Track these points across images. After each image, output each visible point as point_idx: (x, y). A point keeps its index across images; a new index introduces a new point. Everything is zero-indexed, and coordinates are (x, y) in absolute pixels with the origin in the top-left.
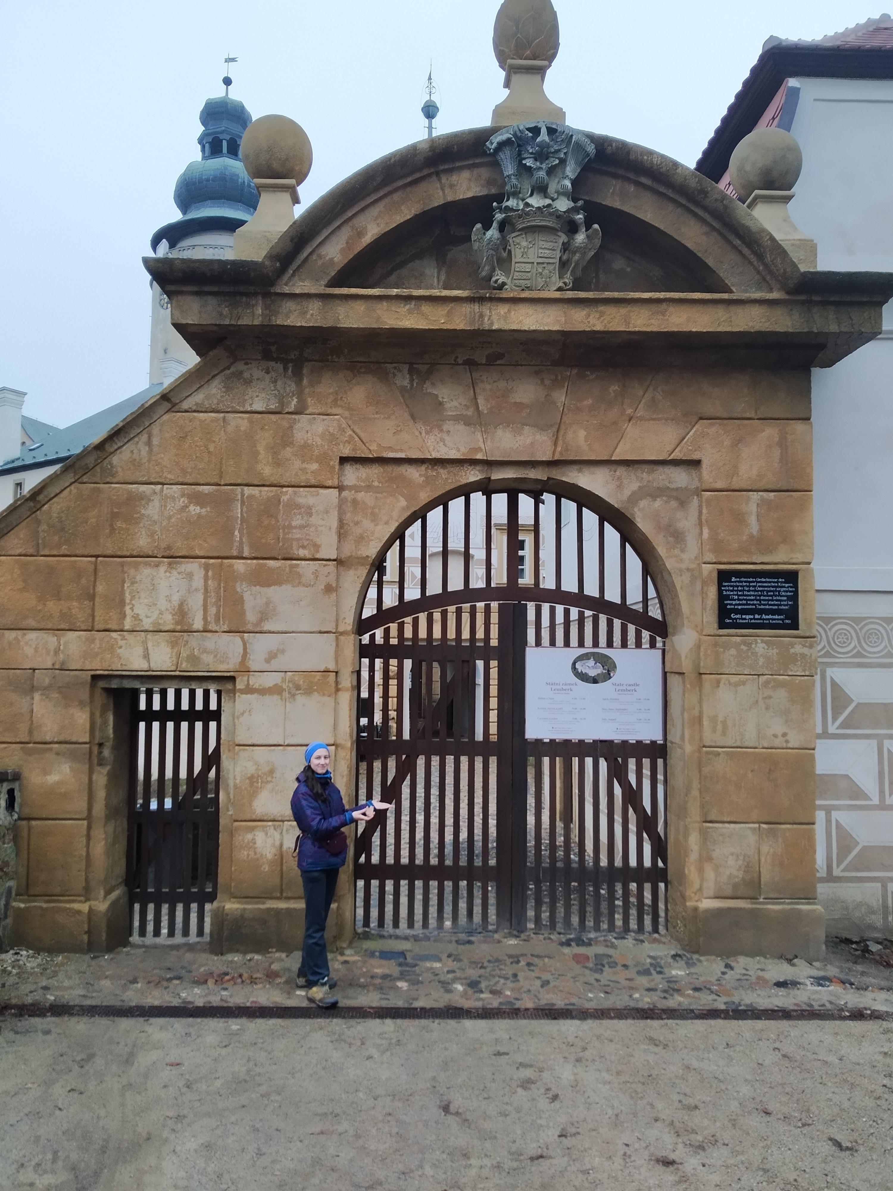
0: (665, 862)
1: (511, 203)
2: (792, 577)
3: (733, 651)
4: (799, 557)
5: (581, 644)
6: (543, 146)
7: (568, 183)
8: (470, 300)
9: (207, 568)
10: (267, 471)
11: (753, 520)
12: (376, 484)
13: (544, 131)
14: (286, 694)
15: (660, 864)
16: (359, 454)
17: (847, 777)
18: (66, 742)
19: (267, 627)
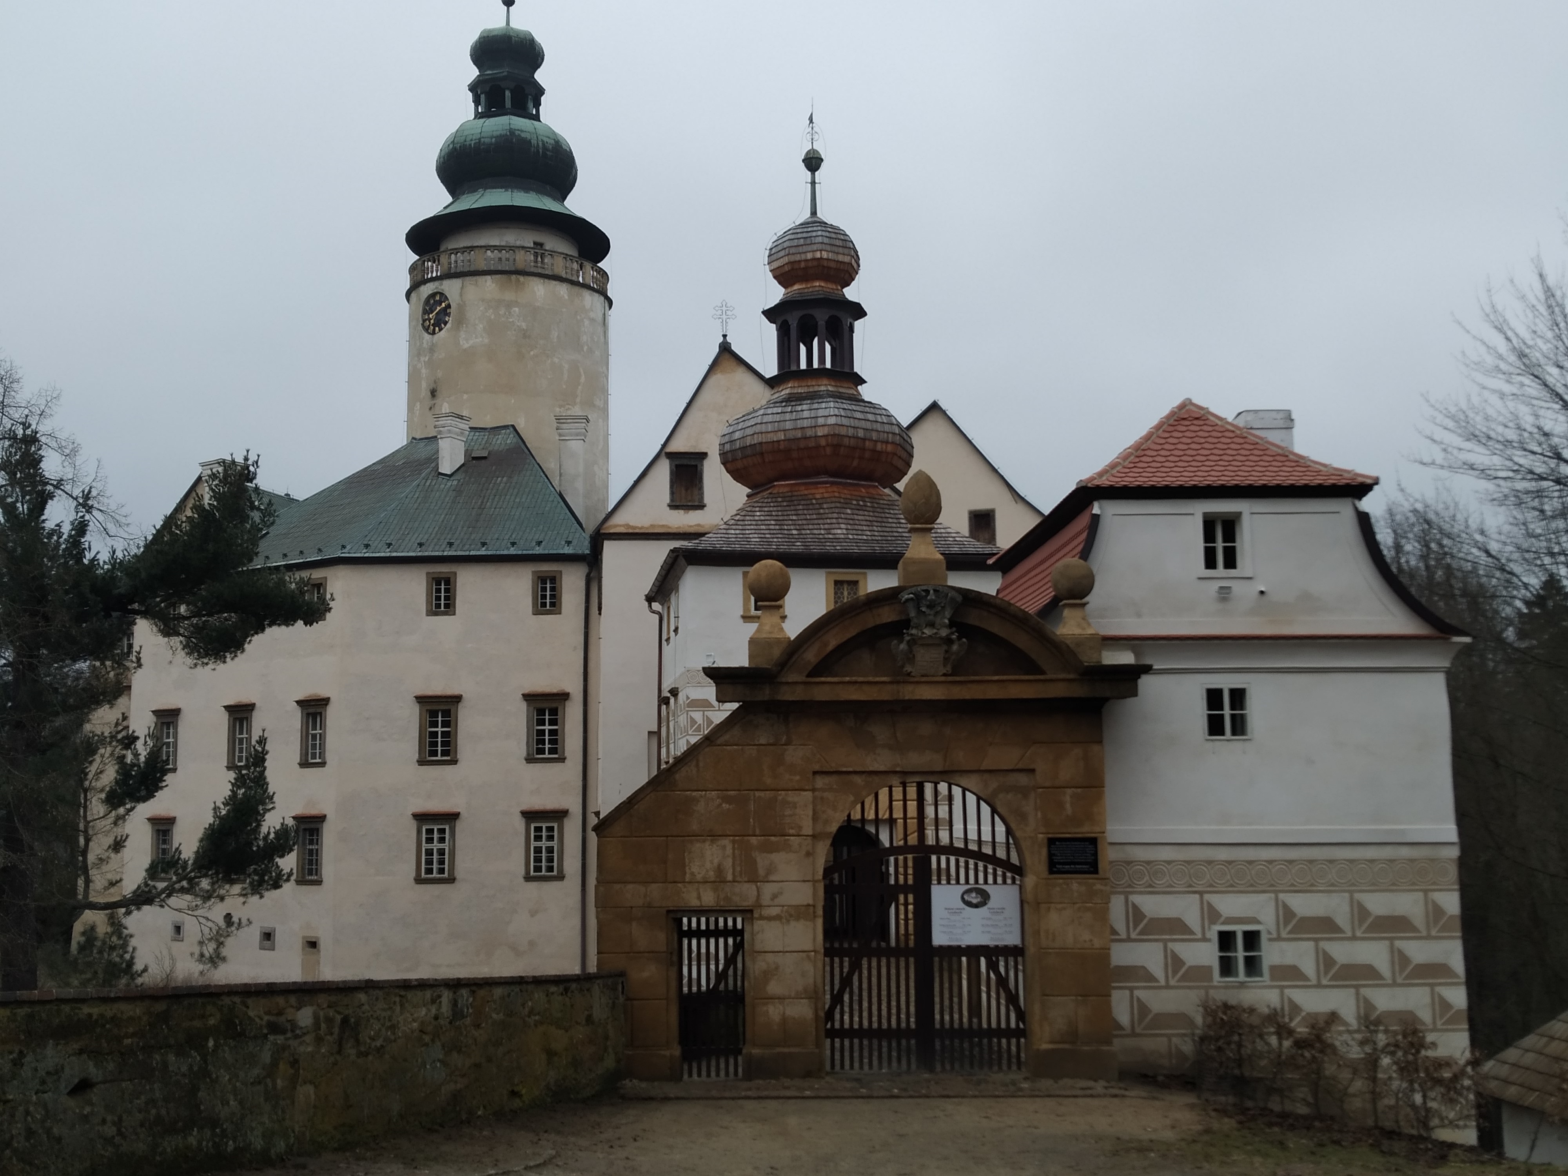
0: (1024, 1023)
1: (914, 631)
2: (1094, 841)
3: (1058, 889)
4: (1097, 829)
5: (967, 882)
6: (931, 601)
7: (947, 621)
8: (891, 683)
9: (734, 842)
10: (769, 781)
11: (1068, 806)
12: (835, 786)
13: (932, 592)
14: (784, 920)
15: (1021, 1026)
16: (824, 769)
17: (1143, 968)
18: (653, 952)
19: (772, 878)
